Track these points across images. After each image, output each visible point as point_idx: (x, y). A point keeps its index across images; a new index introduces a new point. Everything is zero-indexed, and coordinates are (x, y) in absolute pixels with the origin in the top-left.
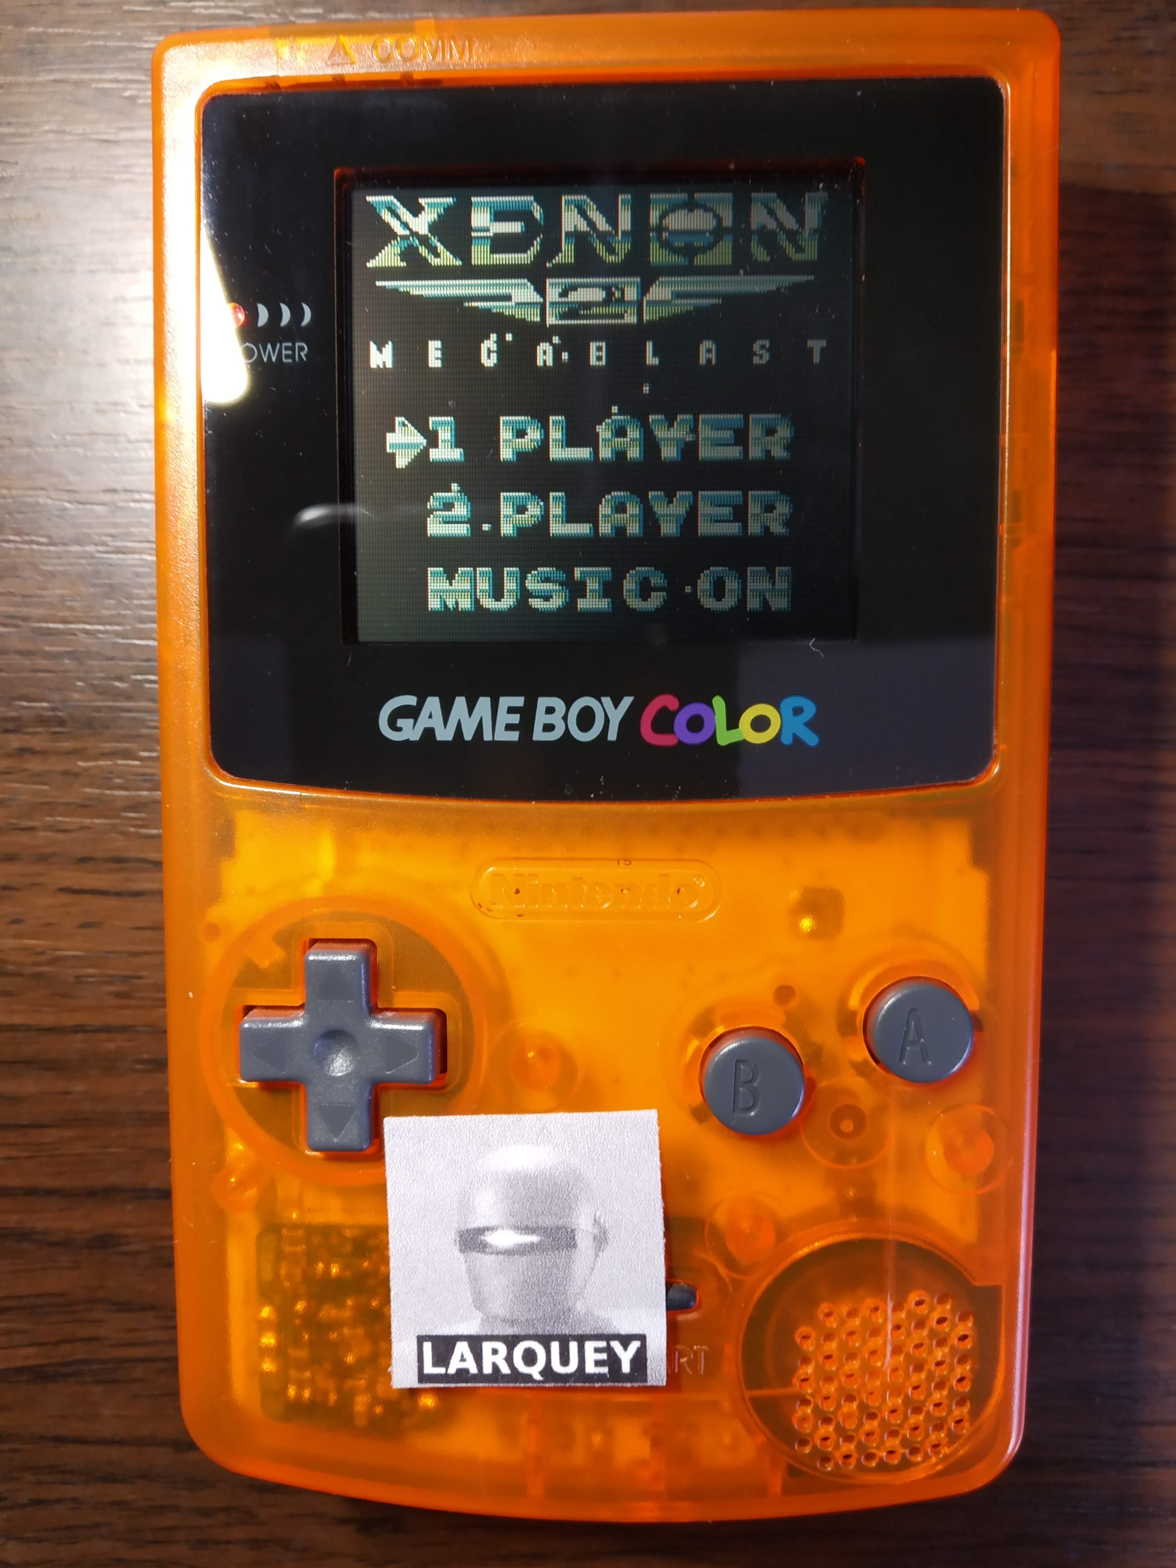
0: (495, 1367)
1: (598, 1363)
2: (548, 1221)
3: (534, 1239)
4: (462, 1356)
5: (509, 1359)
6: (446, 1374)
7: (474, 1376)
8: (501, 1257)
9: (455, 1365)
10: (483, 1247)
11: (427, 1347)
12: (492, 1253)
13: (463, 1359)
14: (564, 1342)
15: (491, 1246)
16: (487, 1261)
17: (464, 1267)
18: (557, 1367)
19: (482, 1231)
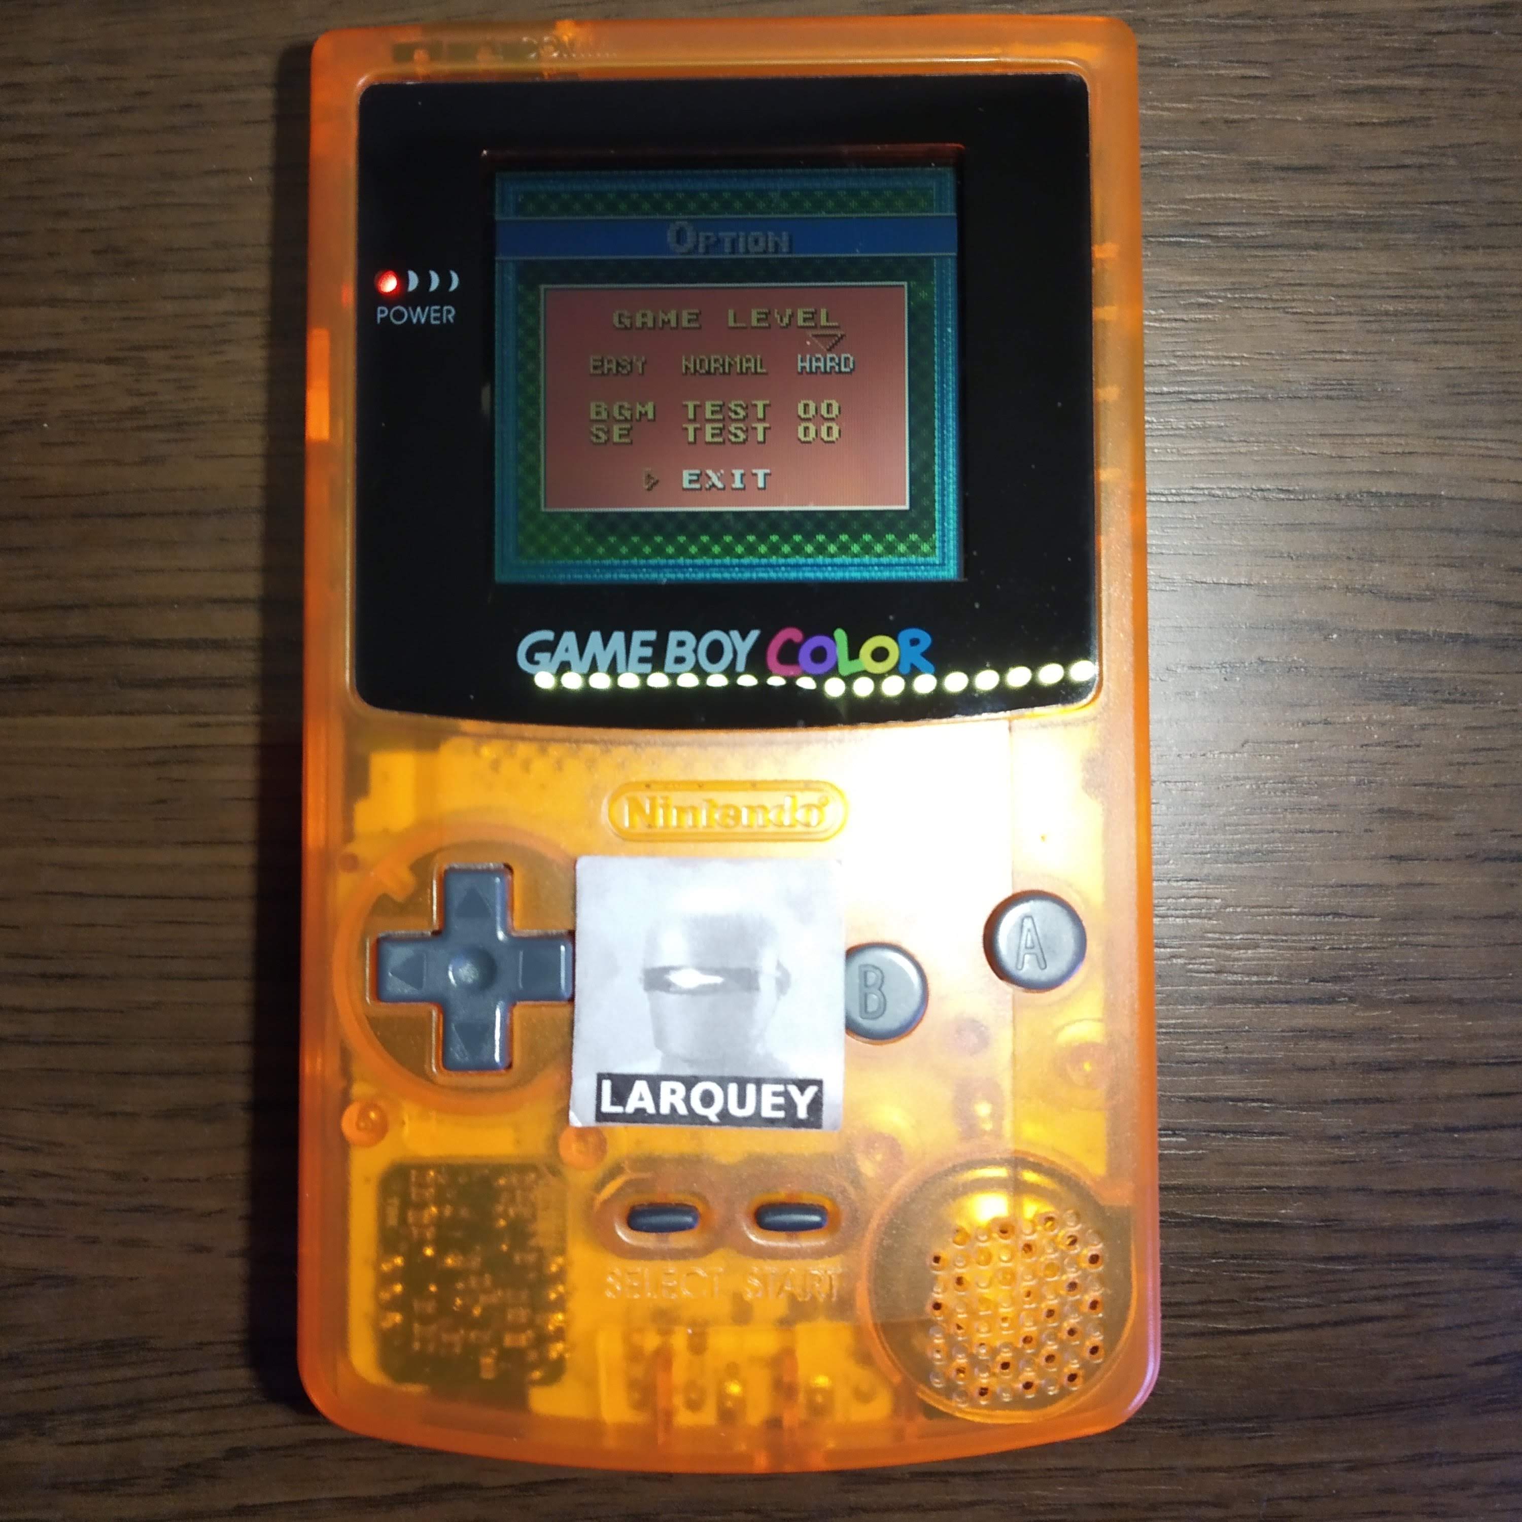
0: (673, 1108)
1: (776, 1107)
2: (734, 964)
3: (718, 980)
4: (641, 1095)
5: (687, 1100)
6: (624, 1114)
7: (651, 1116)
8: (685, 996)
9: (632, 1105)
10: (667, 987)
11: (607, 1085)
12: (676, 992)
13: (641, 1099)
14: (742, 1083)
15: (674, 985)
16: (669, 999)
17: (647, 1005)
18: (734, 1110)
19: (667, 970)
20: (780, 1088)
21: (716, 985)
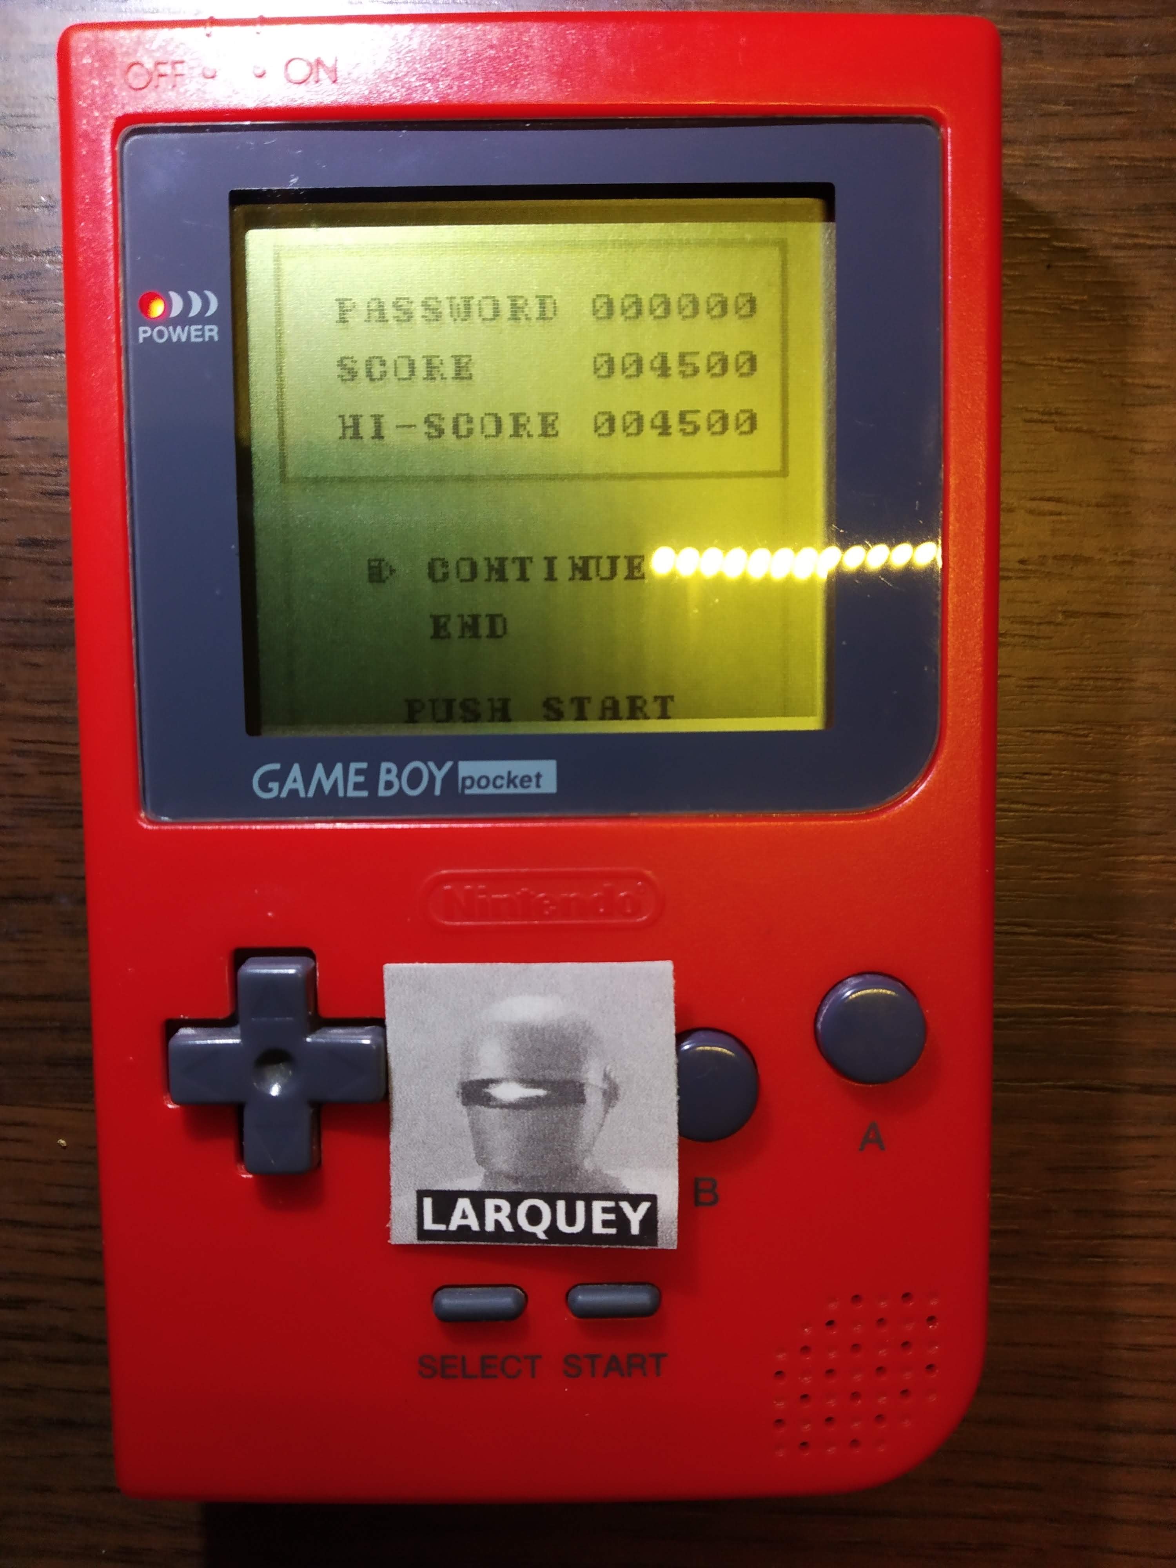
20: (611, 1204)
21: (538, 1097)
